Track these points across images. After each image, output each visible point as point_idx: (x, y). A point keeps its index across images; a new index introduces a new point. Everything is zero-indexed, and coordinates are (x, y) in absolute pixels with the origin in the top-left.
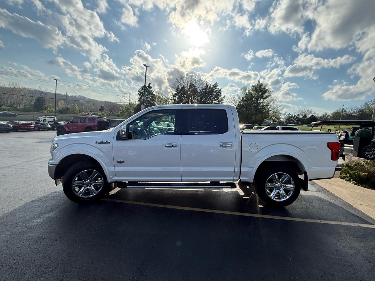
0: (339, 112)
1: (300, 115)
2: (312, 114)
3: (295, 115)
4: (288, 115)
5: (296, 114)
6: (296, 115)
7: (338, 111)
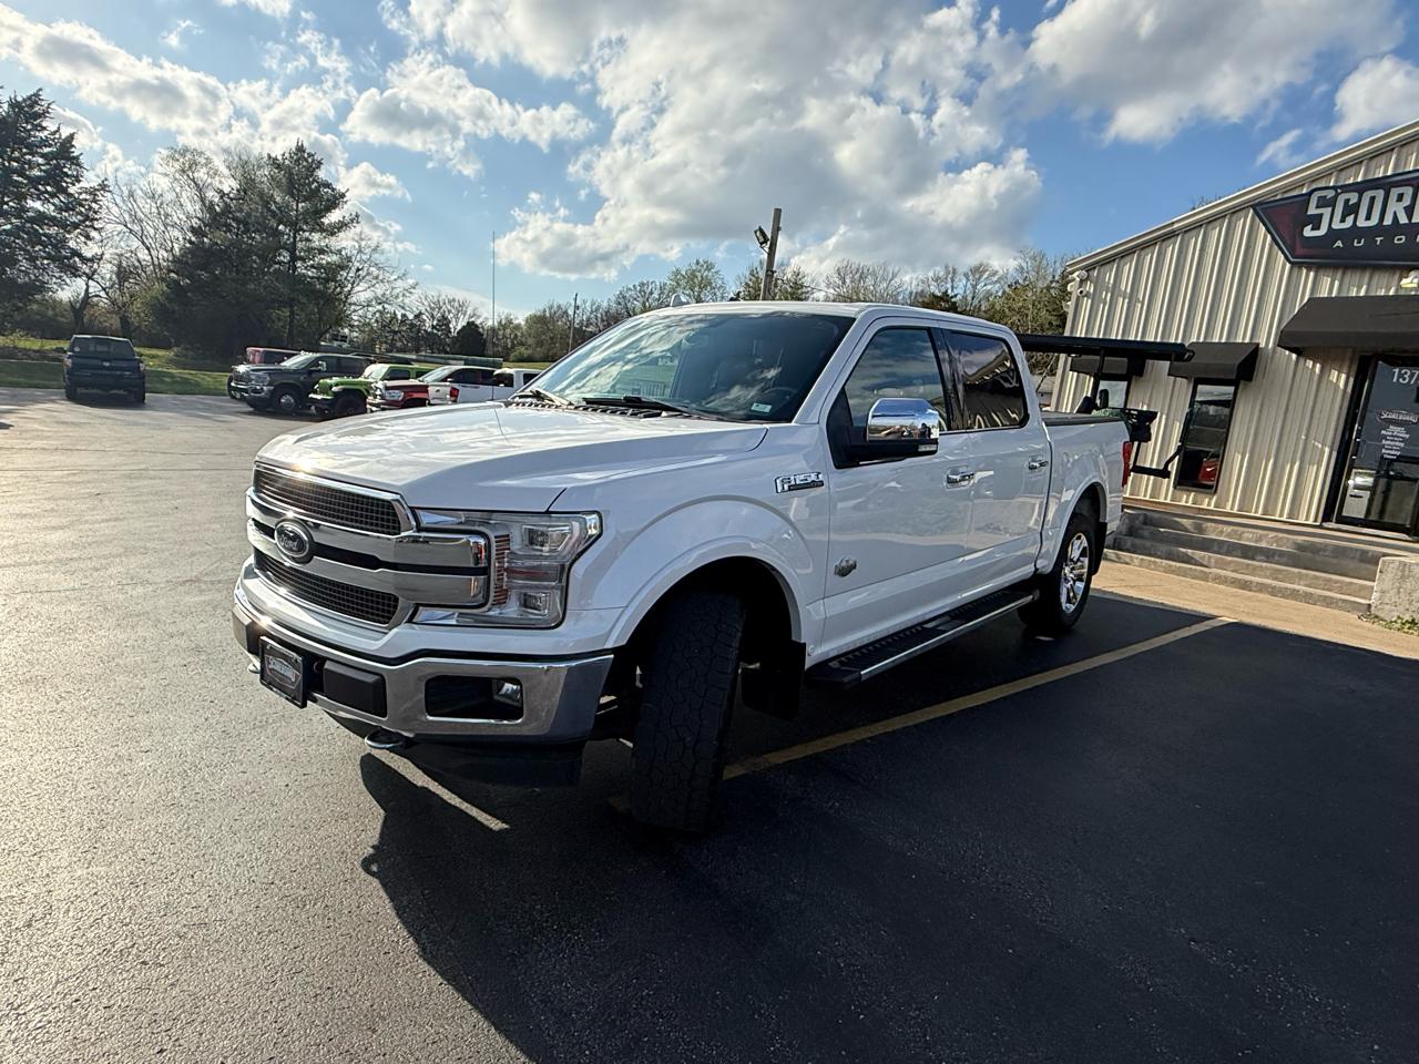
0: (548, 314)
1: (424, 317)
2: (467, 317)
3: (404, 315)
4: (378, 315)
5: (407, 313)
6: (411, 316)
7: (545, 311)
